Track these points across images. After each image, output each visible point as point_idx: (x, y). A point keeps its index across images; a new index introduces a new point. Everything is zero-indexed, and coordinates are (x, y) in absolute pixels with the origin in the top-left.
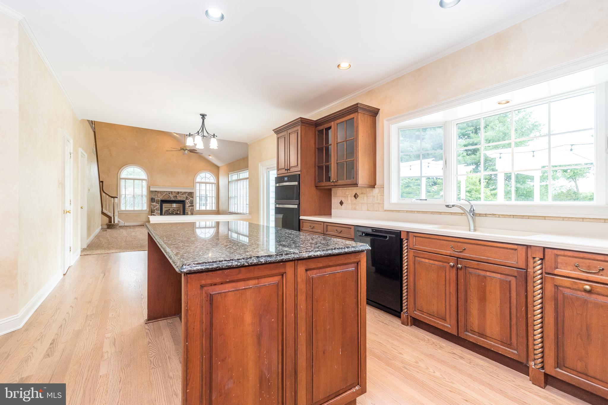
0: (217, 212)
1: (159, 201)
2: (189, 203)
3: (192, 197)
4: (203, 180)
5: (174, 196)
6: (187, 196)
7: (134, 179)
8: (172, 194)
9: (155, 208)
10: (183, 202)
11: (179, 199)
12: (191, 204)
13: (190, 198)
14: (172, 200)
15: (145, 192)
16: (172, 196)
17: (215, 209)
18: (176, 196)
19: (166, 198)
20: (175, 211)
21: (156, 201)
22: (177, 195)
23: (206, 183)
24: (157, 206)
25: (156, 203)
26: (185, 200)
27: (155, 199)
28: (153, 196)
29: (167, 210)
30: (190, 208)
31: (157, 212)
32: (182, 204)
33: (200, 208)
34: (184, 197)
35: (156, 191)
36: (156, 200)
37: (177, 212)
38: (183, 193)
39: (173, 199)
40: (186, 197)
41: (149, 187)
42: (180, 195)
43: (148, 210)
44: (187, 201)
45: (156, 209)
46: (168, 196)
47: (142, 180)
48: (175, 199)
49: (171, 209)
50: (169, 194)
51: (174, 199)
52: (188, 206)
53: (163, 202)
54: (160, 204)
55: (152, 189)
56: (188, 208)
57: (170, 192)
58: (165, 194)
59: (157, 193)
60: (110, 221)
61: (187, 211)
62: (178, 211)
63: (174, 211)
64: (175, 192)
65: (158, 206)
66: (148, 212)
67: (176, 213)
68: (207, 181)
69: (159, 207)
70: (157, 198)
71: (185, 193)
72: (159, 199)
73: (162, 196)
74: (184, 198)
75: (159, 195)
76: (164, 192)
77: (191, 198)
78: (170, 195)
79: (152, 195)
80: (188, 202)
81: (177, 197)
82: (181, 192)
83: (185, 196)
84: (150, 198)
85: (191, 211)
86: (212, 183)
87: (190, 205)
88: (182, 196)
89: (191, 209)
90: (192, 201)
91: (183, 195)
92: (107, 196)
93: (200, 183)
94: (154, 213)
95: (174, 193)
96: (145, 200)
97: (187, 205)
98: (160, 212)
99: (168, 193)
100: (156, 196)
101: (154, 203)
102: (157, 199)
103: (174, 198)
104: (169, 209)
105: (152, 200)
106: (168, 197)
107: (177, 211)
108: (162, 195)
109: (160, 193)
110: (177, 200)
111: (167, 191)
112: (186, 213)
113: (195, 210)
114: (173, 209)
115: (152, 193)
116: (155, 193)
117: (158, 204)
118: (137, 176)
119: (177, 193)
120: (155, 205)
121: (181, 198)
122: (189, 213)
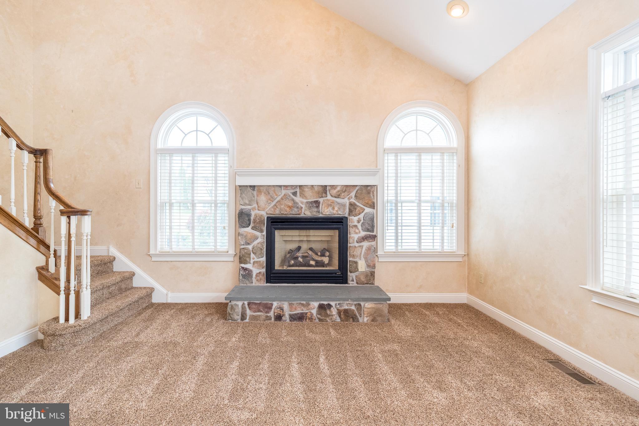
0: (460, 259)
1: (262, 222)
2: (359, 226)
3: (373, 206)
4: (409, 142)
5: (311, 202)
6: (353, 200)
7: (194, 151)
8: (304, 197)
9: (250, 247)
10: (339, 225)
11: (326, 211)
12: (368, 230)
13: (364, 210)
14: (302, 215)
15: (224, 192)
16: (302, 203)
17: (455, 248)
18: (317, 203)
19: (285, 210)
21: (254, 222)
22: (321, 200)
23: (419, 151)
24: (257, 238)
25: (253, 228)
26: (346, 215)
27: (249, 215)
28: (245, 204)
29: (291, 252)
30: (366, 244)
31: (256, 260)
32: (337, 232)
33: (397, 246)
34: (344, 206)
35: (254, 186)
36: (252, 218)
37: (321, 258)
38: (339, 188)
39: (307, 213)
40: (351, 204)
41: (233, 175)
42: (329, 197)
43: (232, 252)
44: (353, 220)
45: (253, 248)
46: (290, 204)
47: (216, 151)
48: (311, 213)
50: (295, 194)
51: (309, 214)
52: (356, 237)
53: (275, 223)
54: (265, 233)
55: (241, 180)
56: (357, 245)
57: (296, 186)
58: (283, 194)
59: (255, 193)
61: (354, 257)
62: (323, 255)
63: (312, 254)
64: (313, 186)
65: (261, 238)
66: (232, 259)
67: (317, 262)
68: (424, 142)
69: (261, 243)
70: (257, 212)
71: (347, 188)
72: (264, 213)
73: (273, 203)
74: (344, 210)
75: (263, 199)
76: (277, 188)
77: (368, 210)
78: (298, 199)
79: (242, 202)
80: (356, 223)
81: (318, 207)
82: (333, 187)
83: (346, 201)
84: (238, 212)
85: (366, 259)
86: (441, 151)
87: (363, 234)
88: (338, 200)
89: (369, 249)
90: (372, 220)
91: (338, 196)
93: (398, 151)
94: (246, 262)
95: (308, 192)
96: (224, 217)
97: (354, 237)
98: (265, 258)
99: (289, 192)
100: (255, 205)
101: (249, 230)
102: (255, 215)
103: (310, 208)
104: (299, 248)
105: (243, 218)
106: (290, 207)
108: (273, 198)
109: (265, 193)
110: (321, 215)
111: (286, 187)
112: (350, 265)
113: (380, 252)
114: (311, 249)
115: (241, 194)
116: (253, 194)
117: (262, 231)
118: (204, 142)
119: (321, 189)
120: (249, 236)
121: (333, 208)
122: (362, 266)
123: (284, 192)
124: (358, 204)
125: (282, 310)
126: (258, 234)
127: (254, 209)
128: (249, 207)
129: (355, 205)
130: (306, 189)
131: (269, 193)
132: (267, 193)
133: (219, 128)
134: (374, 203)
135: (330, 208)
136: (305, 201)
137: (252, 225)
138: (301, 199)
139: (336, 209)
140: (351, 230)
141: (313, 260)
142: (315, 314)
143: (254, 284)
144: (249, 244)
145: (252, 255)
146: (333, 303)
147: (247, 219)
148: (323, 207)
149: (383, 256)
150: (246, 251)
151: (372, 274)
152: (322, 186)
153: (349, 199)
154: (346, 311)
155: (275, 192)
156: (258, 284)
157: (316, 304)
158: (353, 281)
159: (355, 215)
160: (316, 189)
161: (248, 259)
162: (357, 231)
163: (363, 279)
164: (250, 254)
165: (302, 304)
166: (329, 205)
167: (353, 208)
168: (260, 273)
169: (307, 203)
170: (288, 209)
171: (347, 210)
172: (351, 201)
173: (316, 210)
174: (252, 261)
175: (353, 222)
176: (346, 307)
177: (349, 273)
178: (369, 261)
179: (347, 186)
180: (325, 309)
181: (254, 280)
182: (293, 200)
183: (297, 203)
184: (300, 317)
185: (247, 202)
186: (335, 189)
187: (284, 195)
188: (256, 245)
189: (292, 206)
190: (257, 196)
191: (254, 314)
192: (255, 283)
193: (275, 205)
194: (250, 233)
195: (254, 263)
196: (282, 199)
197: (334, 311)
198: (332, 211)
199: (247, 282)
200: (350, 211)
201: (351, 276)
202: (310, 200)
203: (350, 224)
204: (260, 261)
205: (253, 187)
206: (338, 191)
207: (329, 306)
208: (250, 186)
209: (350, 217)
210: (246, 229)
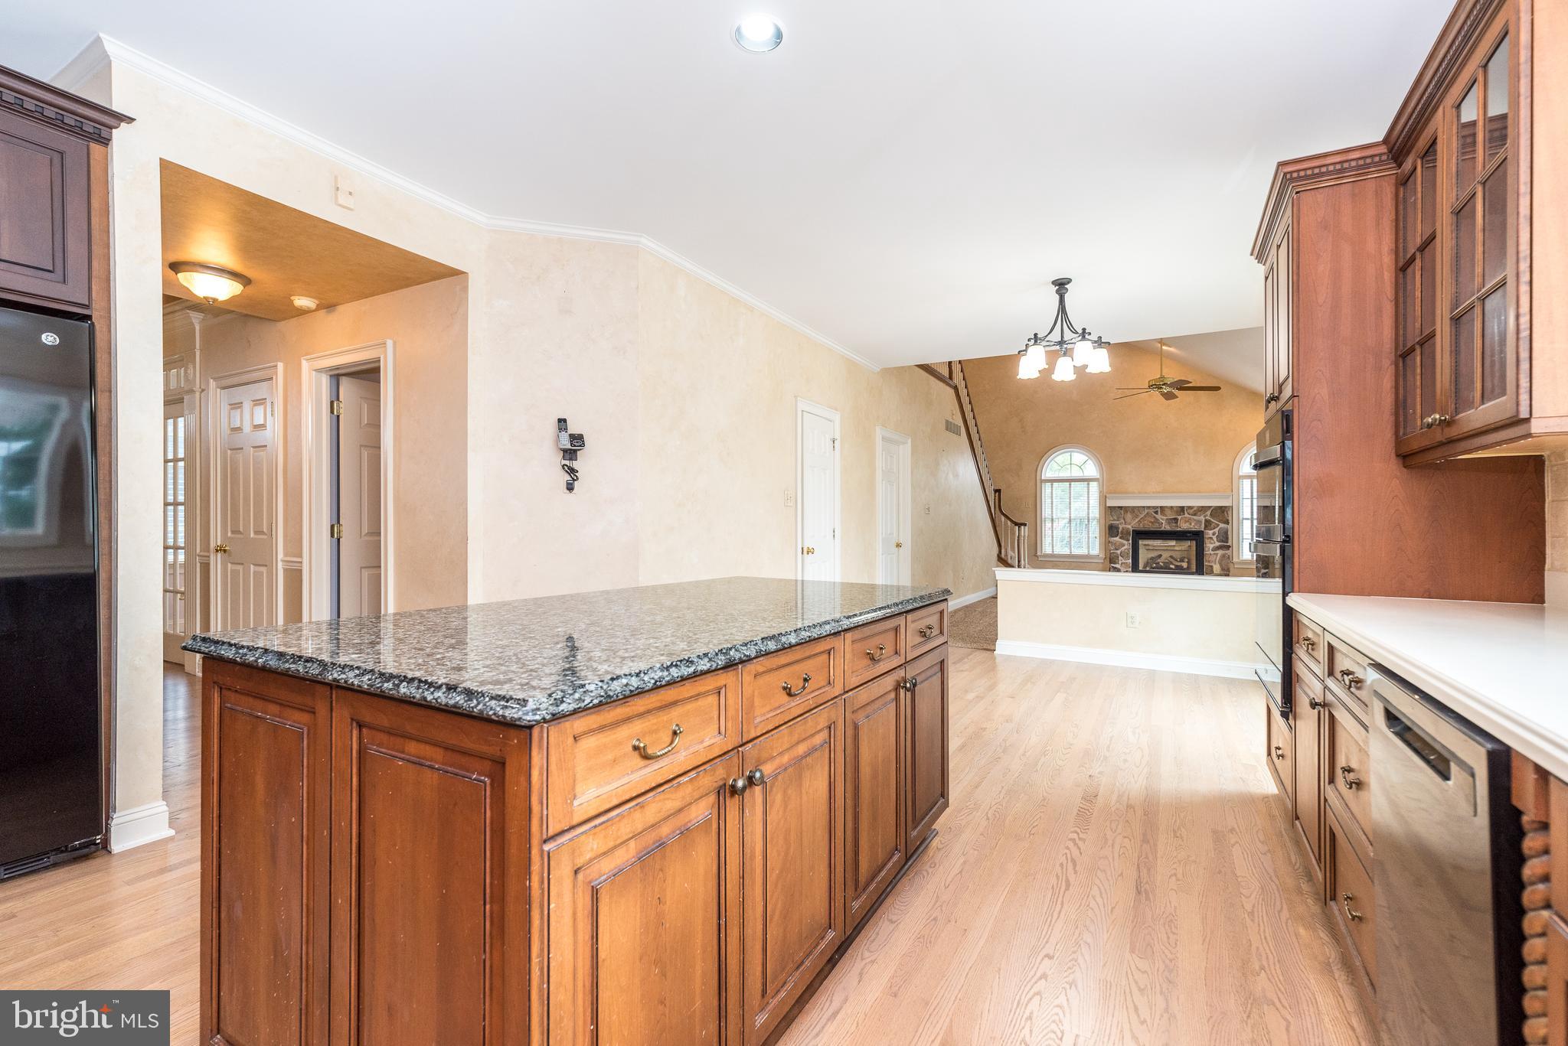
1: (1128, 533)
2: (1214, 538)
3: (1227, 522)
5: (1171, 519)
6: (1208, 518)
7: (1070, 481)
8: (1165, 515)
9: (1119, 552)
10: (1197, 537)
11: (1184, 526)
12: (1223, 541)
13: (1218, 525)
14: (1163, 529)
15: (1095, 512)
16: (1162, 519)
18: (1176, 519)
19: (1147, 525)
20: (1177, 561)
21: (1122, 533)
22: (1179, 517)
24: (1124, 545)
25: (1121, 538)
26: (1203, 530)
27: (1118, 528)
28: (1114, 520)
29: (1152, 558)
30: (1220, 552)
31: (1124, 561)
32: (1194, 542)
34: (1200, 522)
36: (1120, 530)
37: (1179, 564)
38: (1195, 509)
39: (1166, 527)
40: (1206, 521)
41: (1103, 498)
42: (1186, 515)
43: (1102, 555)
45: (1121, 553)
46: (1153, 520)
47: (1088, 480)
48: (1172, 527)
49: (1166, 555)
50: (1156, 513)
51: (1168, 528)
52: (1211, 546)
53: (1139, 535)
54: (1131, 542)
55: (1111, 503)
56: (1212, 553)
57: (1158, 507)
58: (1146, 513)
59: (1123, 512)
61: (1209, 561)
62: (1182, 560)
63: (1172, 560)
64: (1172, 507)
65: (1127, 546)
66: (1102, 561)
67: (1176, 566)
69: (1128, 550)
70: (1124, 526)
71: (1203, 509)
72: (1129, 527)
73: (1137, 520)
74: (1201, 525)
75: (1129, 516)
76: (1141, 509)
77: (1222, 525)
78: (1159, 516)
79: (1111, 519)
80: (1211, 536)
81: (1177, 523)
82: (1190, 508)
83: (1202, 518)
84: (1107, 526)
85: (1221, 565)
87: (1218, 544)
88: (1195, 517)
89: (1223, 556)
90: (1226, 533)
91: (1195, 515)
92: (1009, 523)
94: (1116, 564)
95: (1168, 512)
96: (1095, 530)
97: (1209, 546)
98: (1130, 561)
99: (1152, 511)
100: (1123, 521)
101: (1117, 539)
102: (1123, 529)
103: (1169, 523)
104: (1160, 556)
105: (1112, 530)
106: (1152, 523)
107: (1180, 561)
108: (1137, 516)
109: (1130, 512)
110: (1179, 529)
111: (1149, 507)
112: (1206, 568)
113: (1235, 560)
114: (1171, 557)
115: (1111, 512)
116: (1120, 513)
117: (1128, 540)
118: (1076, 473)
119: (1179, 509)
120: (1118, 543)
121: (1191, 524)
122: (1217, 570)
123: (1146, 511)
124: (1212, 520)
126: (1125, 542)
127: (1121, 524)
128: (1119, 522)
129: (1210, 521)
130: (1166, 510)
131: (1134, 513)
132: (1132, 512)
133: (1090, 461)
134: (1228, 520)
135: (1187, 524)
136: (1165, 518)
137: (1120, 535)
138: (1162, 517)
139: (1193, 524)
140: (1206, 541)
141: (1173, 564)
144: (1117, 550)
145: (1120, 558)
147: (1116, 531)
148: (1181, 523)
149: (1239, 563)
150: (1115, 555)
152: (1180, 507)
153: (1205, 516)
155: (1139, 512)
159: (1211, 530)
160: (1175, 509)
161: (1117, 561)
162: (1212, 541)
164: (1118, 556)
166: (1186, 522)
167: (1208, 524)
169: (1167, 520)
170: (1150, 524)
171: (1203, 525)
172: (1206, 518)
173: (1175, 525)
174: (1120, 562)
175: (1208, 534)
178: (1224, 566)
179: (1202, 507)
182: (1155, 517)
183: (1158, 520)
185: (1116, 518)
186: (1192, 509)
188: (1123, 551)
189: (1154, 522)
190: (1124, 515)
193: (1139, 522)
194: (1118, 541)
195: (1122, 563)
196: (1145, 517)
198: (1189, 526)
200: (1206, 526)
202: (1170, 517)
203: (1206, 536)
204: (1127, 563)
205: (1121, 508)
206: (1195, 511)
208: (1119, 507)
209: (1206, 531)
210: (1115, 539)
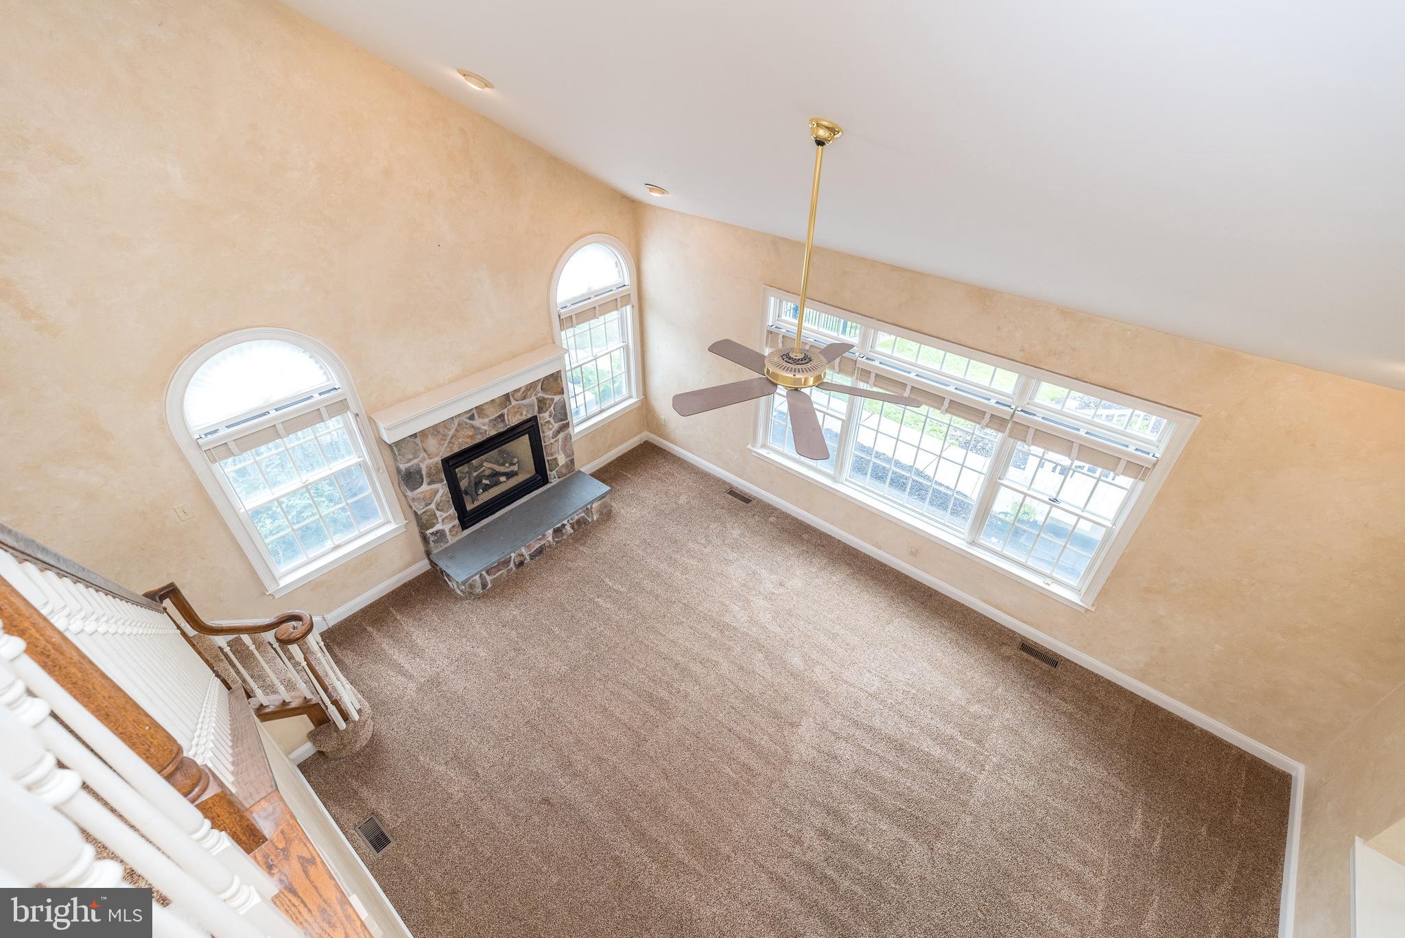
1: (436, 470)
2: (552, 421)
3: (560, 393)
5: (496, 419)
6: (541, 395)
8: (485, 416)
9: (433, 506)
10: (531, 428)
11: (513, 420)
12: (562, 420)
13: (553, 400)
14: (487, 438)
16: (484, 425)
17: (635, 402)
18: (502, 416)
19: (464, 442)
21: (429, 475)
22: (506, 411)
24: (437, 492)
25: (427, 483)
26: (536, 414)
27: (419, 472)
28: (410, 460)
30: (561, 436)
31: (445, 515)
32: (528, 437)
34: (532, 405)
35: (416, 433)
36: (424, 473)
38: (523, 389)
39: (490, 432)
40: (539, 400)
41: (367, 430)
42: (514, 403)
43: (399, 521)
44: (545, 416)
45: (438, 505)
46: (469, 432)
48: (496, 431)
51: (493, 432)
52: (550, 433)
53: (455, 462)
54: (445, 482)
55: (390, 434)
56: (552, 441)
57: (471, 410)
58: (456, 424)
59: (417, 439)
60: (320, 719)
61: (551, 454)
64: (492, 400)
65: (442, 489)
66: (404, 530)
69: (446, 495)
70: (428, 462)
71: (531, 386)
72: (436, 459)
73: (445, 442)
74: (533, 409)
75: (432, 443)
76: (446, 424)
77: (557, 398)
78: (478, 422)
79: (404, 460)
80: (548, 419)
81: (503, 421)
82: (516, 389)
83: (533, 399)
84: (396, 474)
85: (565, 451)
87: (556, 426)
88: (525, 402)
89: (564, 439)
90: (564, 407)
91: (524, 398)
94: (432, 525)
95: (488, 409)
97: (547, 434)
98: (453, 508)
99: (464, 419)
100: (423, 454)
101: (425, 487)
102: (427, 466)
103: (494, 425)
105: (410, 479)
106: (471, 437)
108: (443, 437)
109: (432, 434)
110: (507, 427)
111: (459, 414)
112: (549, 464)
113: (573, 436)
115: (399, 450)
116: (414, 442)
117: (441, 481)
119: (503, 400)
120: (428, 495)
121: (521, 414)
122: (562, 460)
123: (456, 421)
124: (546, 396)
125: (523, 555)
126: (436, 486)
127: (423, 460)
128: (415, 461)
129: (544, 399)
130: (486, 407)
131: (439, 432)
132: (436, 433)
134: (562, 389)
135: (518, 416)
136: (486, 420)
137: (426, 480)
138: (481, 420)
139: (524, 413)
140: (543, 428)
142: (551, 540)
143: (451, 542)
144: (430, 504)
145: (438, 513)
146: (565, 522)
147: (418, 477)
148: (510, 417)
149: (577, 438)
150: (428, 513)
151: (572, 461)
152: (504, 395)
153: (536, 395)
154: (578, 522)
155: (446, 428)
156: (457, 538)
157: (551, 531)
158: (555, 478)
159: (545, 410)
160: (498, 401)
161: (435, 521)
162: (551, 426)
163: (564, 471)
164: (435, 514)
165: (539, 539)
166: (515, 414)
167: (541, 403)
168: (454, 526)
169: (490, 421)
170: (469, 440)
171: (536, 408)
172: (539, 395)
173: (502, 425)
174: (440, 520)
175: (546, 419)
176: (577, 518)
177: (548, 472)
178: (568, 452)
179: (531, 384)
180: (561, 531)
181: (449, 537)
182: (473, 426)
183: (479, 428)
184: (540, 551)
185: (411, 457)
186: (519, 391)
187: (459, 425)
188: (439, 501)
189: (474, 435)
190: (422, 442)
191: (495, 576)
192: (452, 540)
193: (450, 442)
194: (427, 491)
195: (443, 521)
196: (457, 430)
197: (568, 528)
198: (520, 418)
199: (442, 544)
200: (541, 410)
201: (552, 474)
202: (493, 417)
203: (540, 422)
204: (450, 515)
205: (415, 435)
206: (524, 392)
207: (564, 525)
208: (409, 436)
209: (541, 415)
210: (419, 490)
